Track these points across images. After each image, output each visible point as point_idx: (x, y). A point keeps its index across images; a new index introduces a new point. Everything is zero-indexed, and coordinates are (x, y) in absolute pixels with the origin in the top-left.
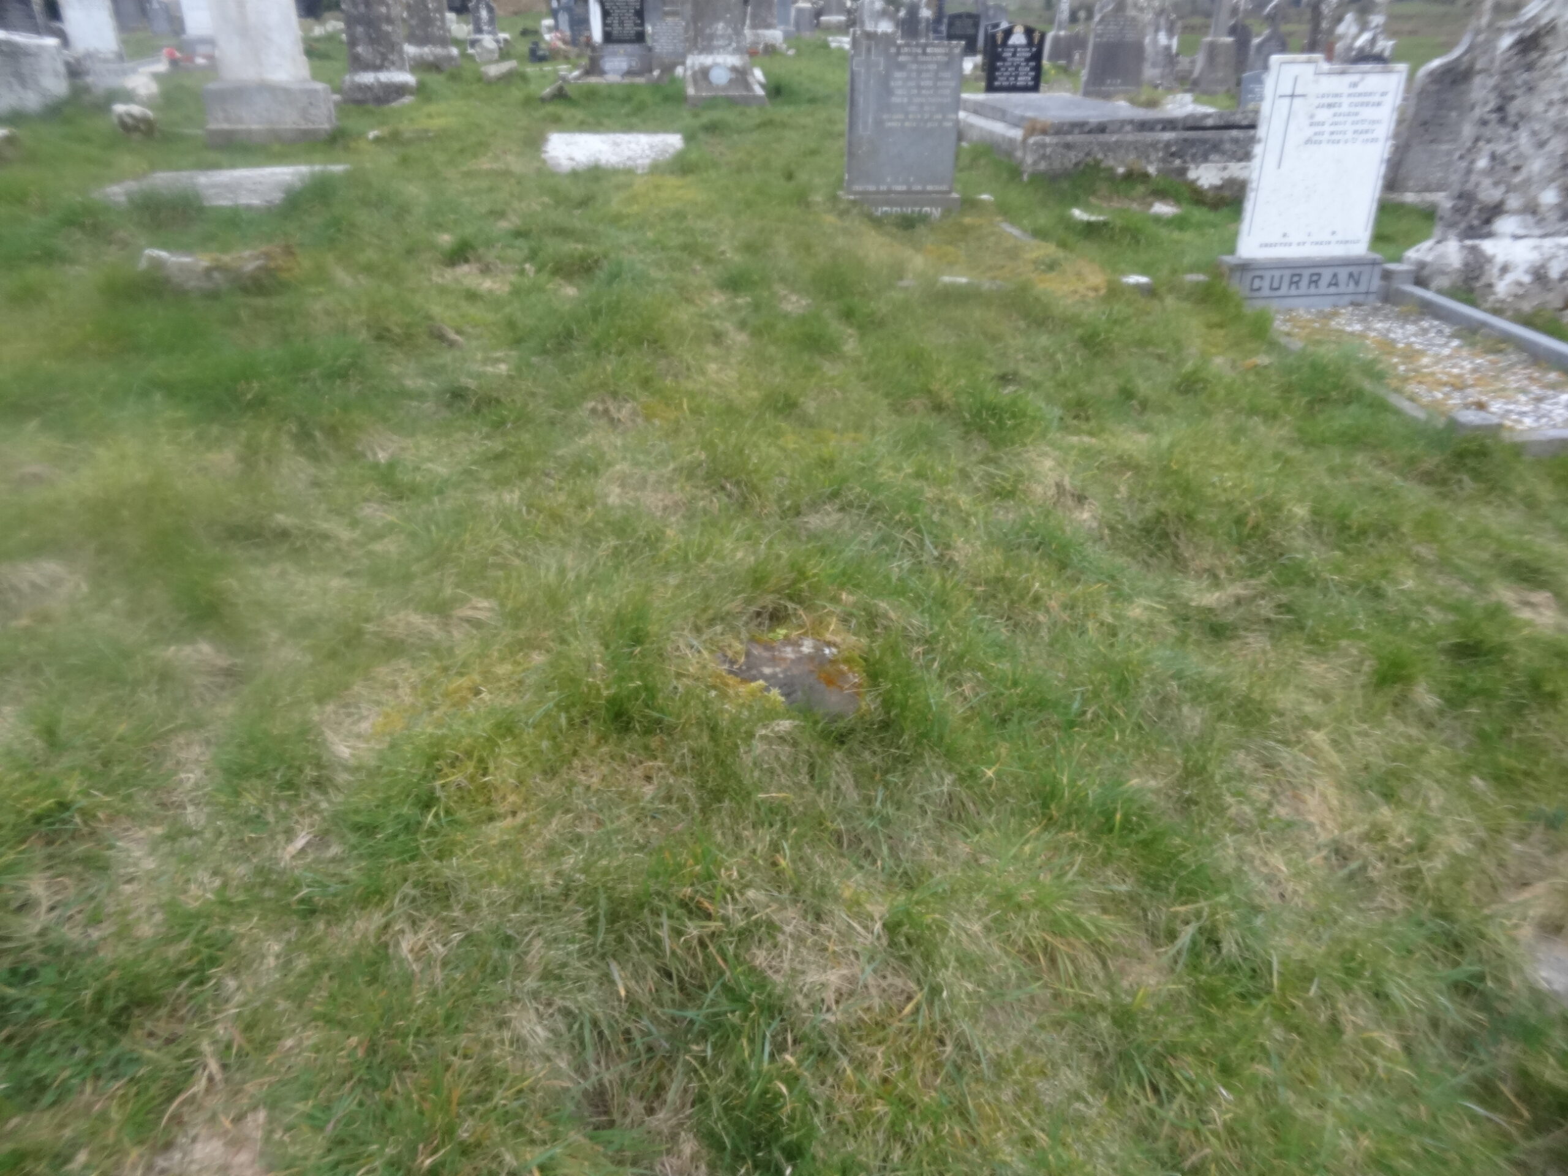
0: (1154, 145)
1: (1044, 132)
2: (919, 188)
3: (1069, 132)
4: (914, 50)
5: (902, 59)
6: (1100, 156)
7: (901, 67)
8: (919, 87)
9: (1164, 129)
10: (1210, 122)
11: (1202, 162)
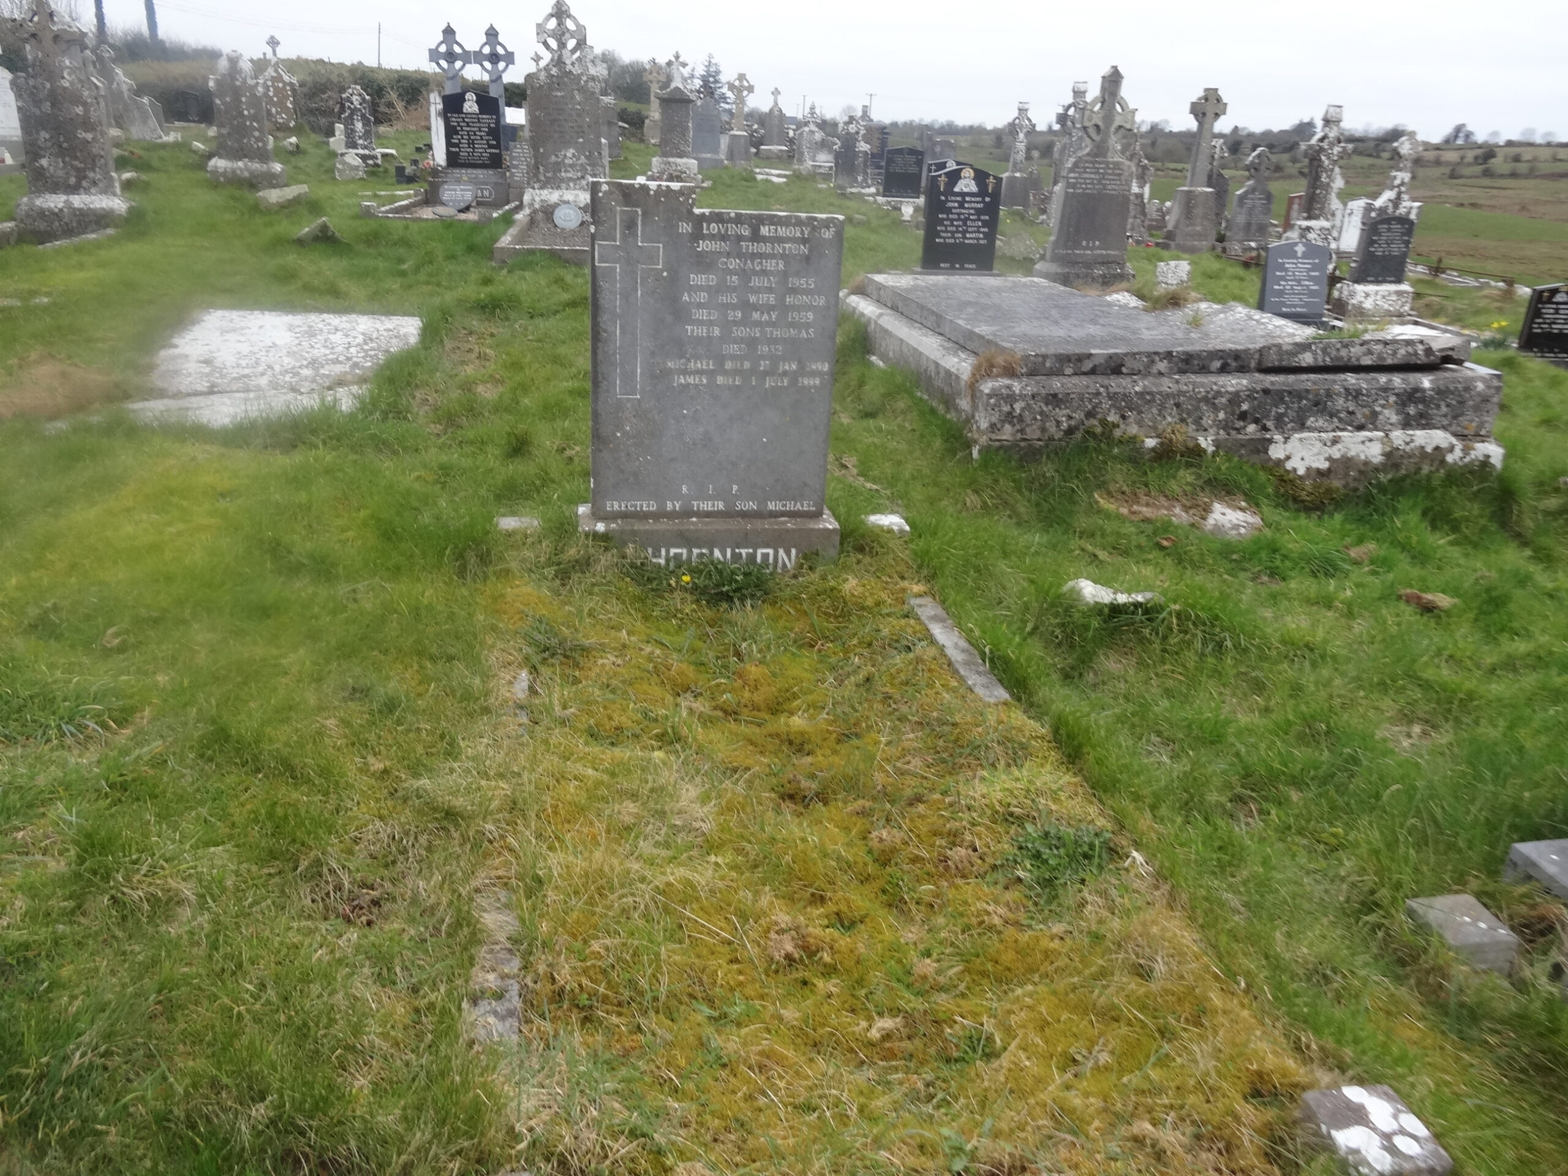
0: (1210, 401)
1: (1010, 372)
2: (752, 506)
3: (1058, 373)
4: (732, 229)
5: (703, 246)
6: (1112, 418)
7: (704, 263)
8: (747, 307)
9: (1224, 370)
10: (1307, 359)
11: (1294, 430)
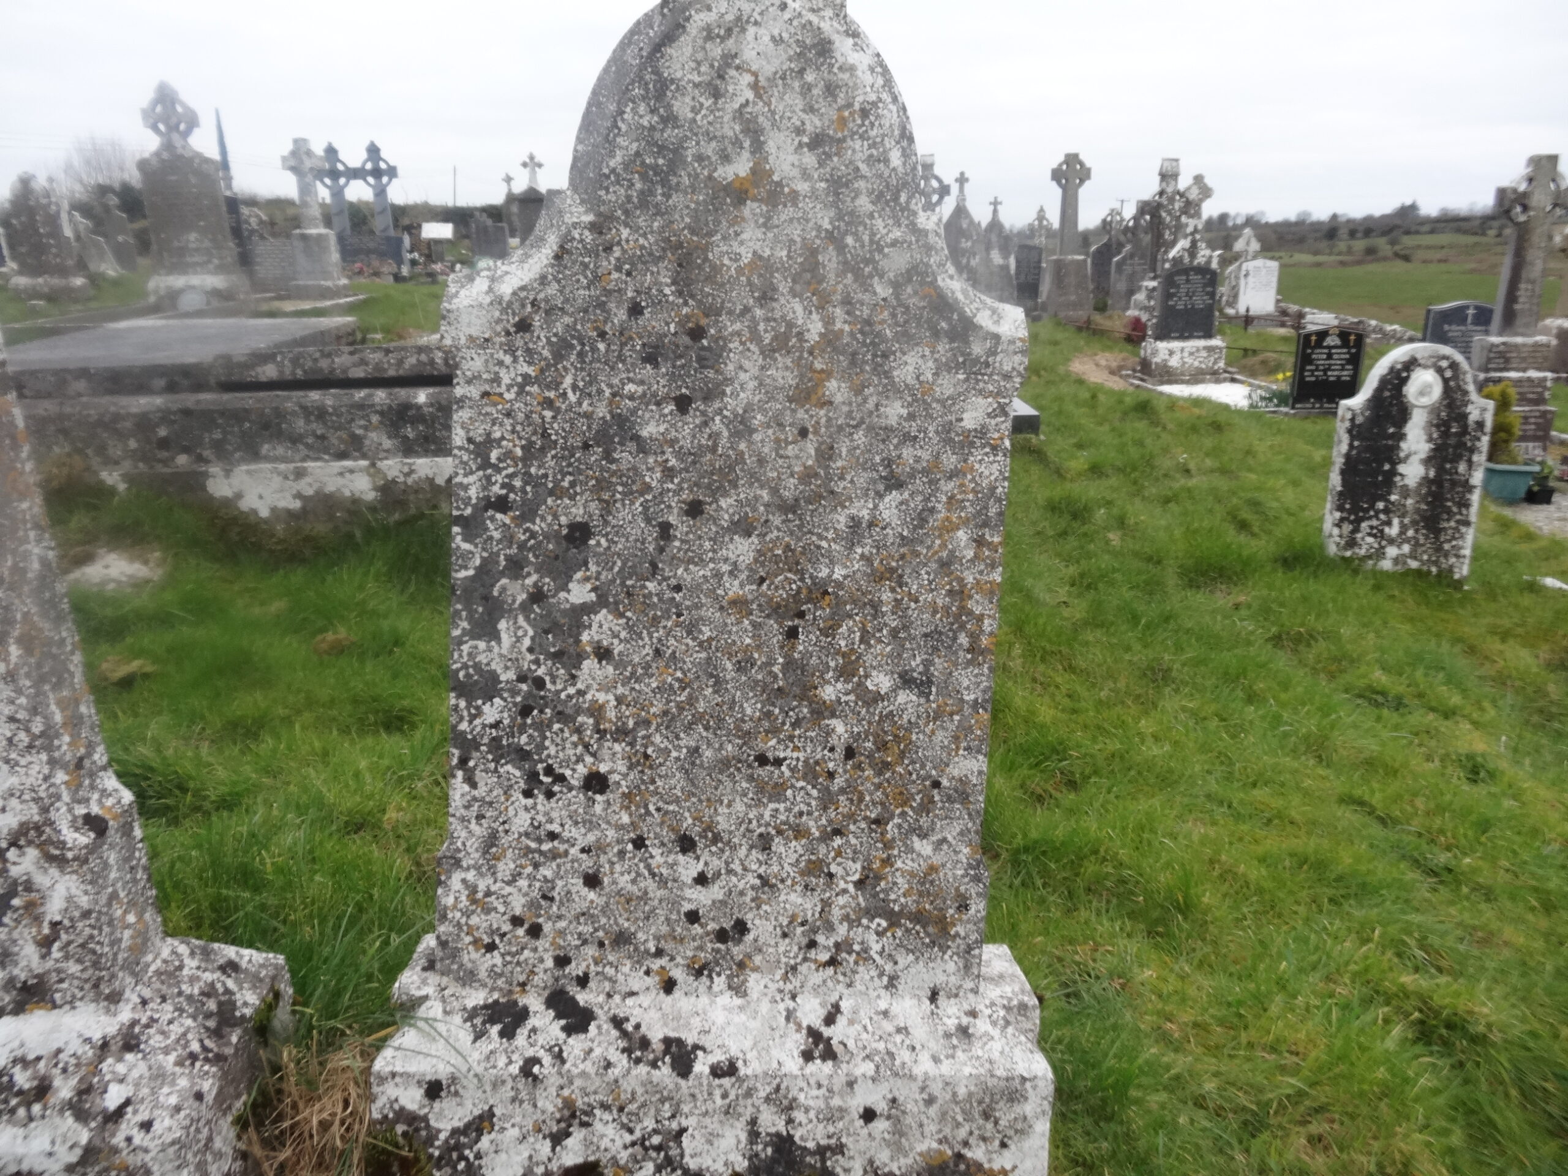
9: (171, 389)
11: (243, 460)
